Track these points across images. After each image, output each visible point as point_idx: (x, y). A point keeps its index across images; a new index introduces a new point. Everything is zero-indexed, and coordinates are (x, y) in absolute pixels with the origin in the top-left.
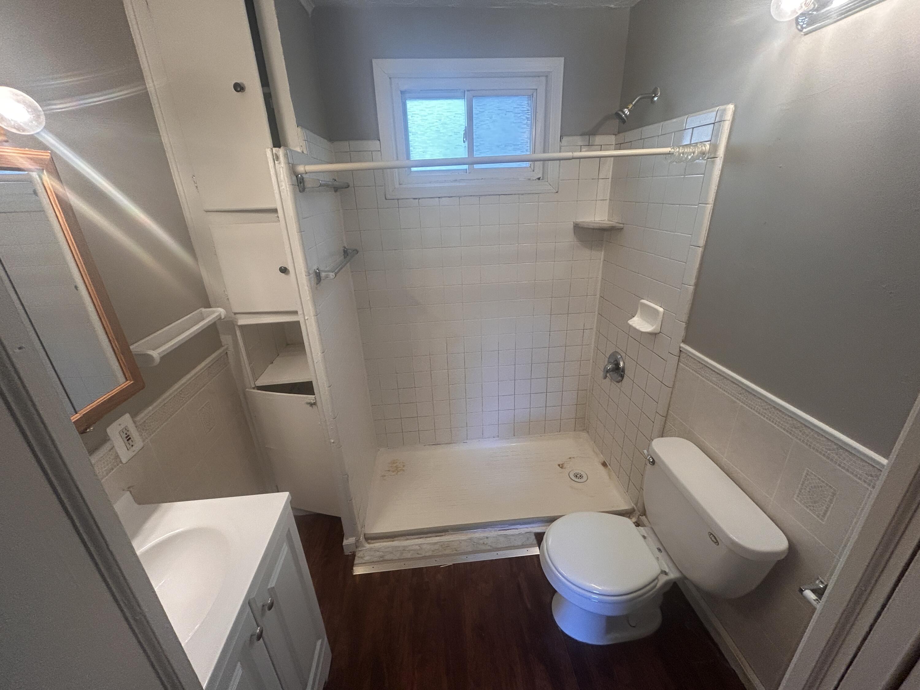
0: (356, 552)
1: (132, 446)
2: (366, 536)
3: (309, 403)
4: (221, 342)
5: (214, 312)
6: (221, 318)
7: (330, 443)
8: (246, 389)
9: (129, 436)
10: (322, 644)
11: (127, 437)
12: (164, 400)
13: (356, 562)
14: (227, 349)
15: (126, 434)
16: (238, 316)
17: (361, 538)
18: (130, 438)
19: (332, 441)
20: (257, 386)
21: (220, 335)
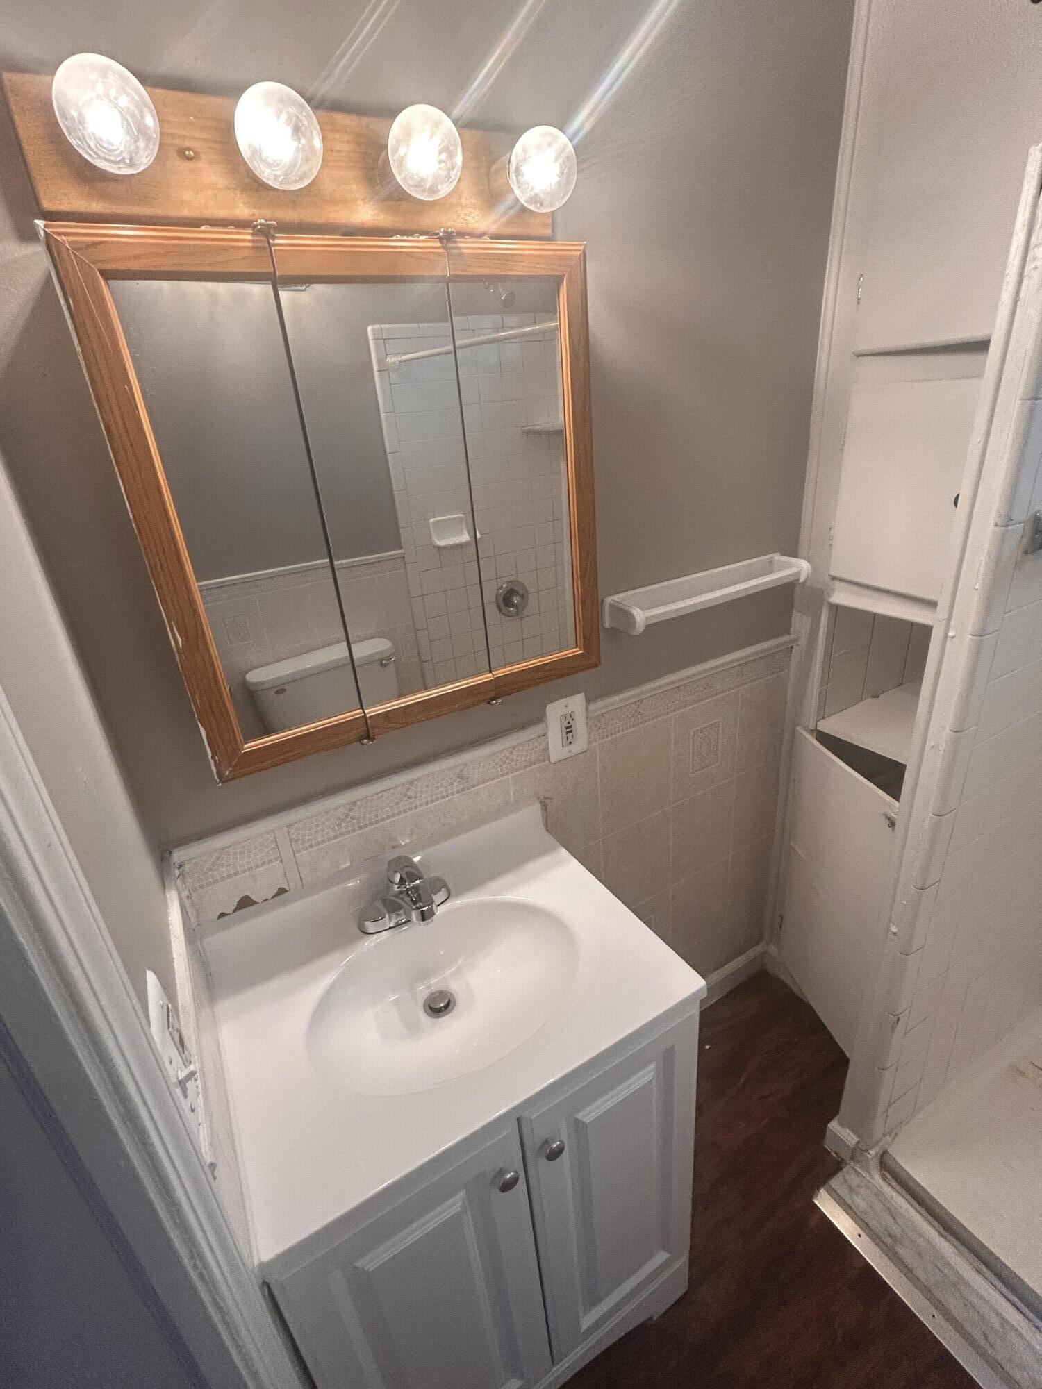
0: (846, 1164)
1: (570, 743)
2: (885, 1158)
3: (889, 819)
4: (789, 624)
5: (790, 566)
6: (798, 580)
7: (889, 930)
8: (798, 725)
9: (571, 727)
10: (666, 1265)
11: (567, 728)
12: (642, 693)
13: (835, 1182)
14: (796, 640)
15: (569, 723)
16: (837, 584)
17: (872, 1152)
18: (571, 731)
19: (894, 929)
20: (819, 731)
21: (794, 611)
